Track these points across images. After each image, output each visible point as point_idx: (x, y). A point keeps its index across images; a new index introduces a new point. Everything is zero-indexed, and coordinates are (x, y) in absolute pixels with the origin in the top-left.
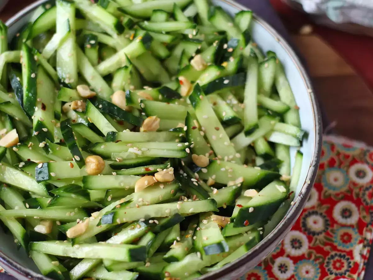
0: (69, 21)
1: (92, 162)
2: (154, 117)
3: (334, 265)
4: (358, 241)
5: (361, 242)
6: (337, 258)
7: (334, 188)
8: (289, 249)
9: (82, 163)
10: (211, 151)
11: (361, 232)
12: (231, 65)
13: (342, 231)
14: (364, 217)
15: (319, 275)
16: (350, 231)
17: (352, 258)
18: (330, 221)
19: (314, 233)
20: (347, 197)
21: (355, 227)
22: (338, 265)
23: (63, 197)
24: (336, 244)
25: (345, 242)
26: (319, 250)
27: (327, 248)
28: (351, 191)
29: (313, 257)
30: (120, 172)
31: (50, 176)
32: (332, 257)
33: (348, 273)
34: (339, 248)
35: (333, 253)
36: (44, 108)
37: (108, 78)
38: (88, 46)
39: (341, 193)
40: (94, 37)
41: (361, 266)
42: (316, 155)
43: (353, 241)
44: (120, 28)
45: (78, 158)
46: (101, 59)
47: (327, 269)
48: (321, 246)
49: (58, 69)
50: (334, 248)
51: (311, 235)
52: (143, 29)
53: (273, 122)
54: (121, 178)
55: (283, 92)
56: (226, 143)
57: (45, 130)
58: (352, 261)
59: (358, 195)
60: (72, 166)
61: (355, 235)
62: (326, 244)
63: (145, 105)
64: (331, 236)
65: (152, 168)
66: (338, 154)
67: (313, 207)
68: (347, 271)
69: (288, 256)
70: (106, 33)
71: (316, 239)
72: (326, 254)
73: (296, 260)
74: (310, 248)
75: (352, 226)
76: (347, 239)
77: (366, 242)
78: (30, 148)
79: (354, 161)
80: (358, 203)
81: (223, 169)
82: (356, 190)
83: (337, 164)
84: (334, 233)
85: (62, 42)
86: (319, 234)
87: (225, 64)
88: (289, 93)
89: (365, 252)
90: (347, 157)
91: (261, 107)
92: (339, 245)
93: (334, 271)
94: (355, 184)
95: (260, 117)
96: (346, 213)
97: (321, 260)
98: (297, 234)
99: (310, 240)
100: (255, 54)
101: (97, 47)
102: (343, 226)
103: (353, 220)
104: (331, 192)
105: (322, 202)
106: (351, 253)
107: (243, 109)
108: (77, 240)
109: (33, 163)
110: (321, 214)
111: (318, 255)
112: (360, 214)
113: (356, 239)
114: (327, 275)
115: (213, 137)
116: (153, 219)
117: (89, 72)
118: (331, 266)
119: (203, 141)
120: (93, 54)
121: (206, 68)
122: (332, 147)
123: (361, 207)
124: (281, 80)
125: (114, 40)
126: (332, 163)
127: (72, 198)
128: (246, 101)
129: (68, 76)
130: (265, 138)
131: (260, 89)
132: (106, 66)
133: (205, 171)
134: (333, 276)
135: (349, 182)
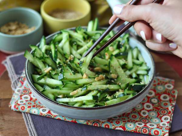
5: (171, 105)
6: (163, 110)
7: (160, 91)
8: (145, 108)
9: (74, 74)
10: (117, 74)
12: (123, 49)
13: (164, 103)
14: (171, 98)
15: (157, 115)
16: (167, 102)
17: (168, 110)
18: (159, 100)
19: (154, 104)
20: (165, 93)
22: (163, 112)
23: (68, 84)
26: (156, 108)
27: (159, 107)
28: (166, 91)
29: (154, 110)
31: (64, 77)
32: (161, 110)
33: (167, 114)
34: (164, 107)
35: (161, 109)
36: (60, 59)
38: (74, 44)
39: (163, 92)
41: (172, 112)
43: (168, 105)
45: (73, 72)
46: (78, 49)
47: (159, 113)
48: (157, 107)
50: (162, 107)
51: (153, 104)
53: (138, 67)
57: (61, 64)
58: (168, 111)
60: (71, 74)
61: (169, 103)
62: (159, 106)
66: (161, 81)
67: (153, 96)
68: (167, 113)
69: (146, 110)
70: (79, 41)
72: (159, 109)
73: (148, 111)
74: (153, 108)
75: (167, 101)
76: (166, 104)
77: (173, 106)
79: (166, 83)
80: (169, 94)
81: (122, 79)
82: (168, 91)
83: (160, 84)
84: (161, 103)
85: (65, 43)
86: (156, 103)
87: (121, 49)
89: (173, 108)
90: (164, 82)
93: (162, 114)
94: (167, 89)
95: (133, 65)
96: (165, 98)
97: (157, 111)
98: (148, 104)
99: (153, 105)
102: (164, 101)
103: (168, 99)
104: (159, 92)
105: (156, 95)
106: (168, 109)
108: (74, 96)
110: (156, 98)
111: (156, 110)
115: (118, 70)
116: (100, 89)
117: (74, 52)
118: (161, 113)
120: (75, 47)
122: (158, 80)
127: (71, 84)
130: (135, 72)
131: (133, 58)
134: (162, 115)
135: (165, 89)
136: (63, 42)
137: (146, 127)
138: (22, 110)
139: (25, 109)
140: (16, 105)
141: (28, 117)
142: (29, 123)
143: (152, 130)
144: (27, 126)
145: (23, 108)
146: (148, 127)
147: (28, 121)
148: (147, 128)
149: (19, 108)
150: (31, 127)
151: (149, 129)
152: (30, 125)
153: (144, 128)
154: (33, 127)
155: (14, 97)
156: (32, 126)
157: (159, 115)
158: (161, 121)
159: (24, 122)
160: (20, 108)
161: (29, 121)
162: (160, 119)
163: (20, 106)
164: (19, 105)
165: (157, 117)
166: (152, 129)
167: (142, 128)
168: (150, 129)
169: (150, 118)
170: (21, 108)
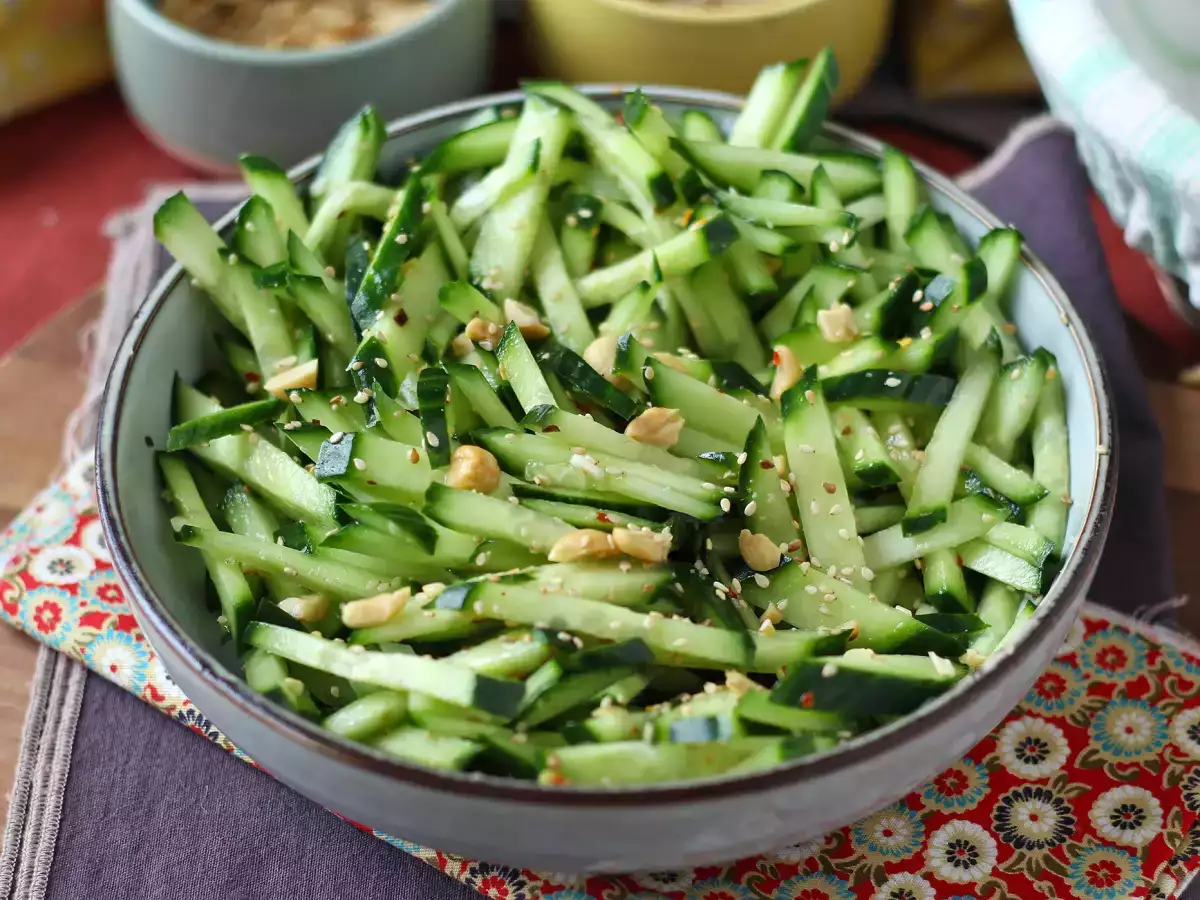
0: (538, 145)
1: (467, 458)
2: (671, 412)
4: (1132, 890)
5: (1140, 893)
7: (1119, 750)
8: (937, 860)
9: (441, 457)
10: (796, 541)
11: (1148, 871)
12: (918, 349)
13: (1098, 855)
14: (1172, 836)
16: (1122, 861)
18: (1076, 823)
19: (1020, 842)
20: (1143, 778)
21: (1139, 853)
23: (367, 526)
24: (1067, 881)
25: (1095, 881)
26: (1018, 884)
27: (1043, 886)
28: (1162, 765)
29: (996, 897)
31: (351, 464)
34: (1075, 892)
36: (401, 319)
37: (598, 313)
38: (571, 220)
39: (1136, 764)
40: (595, 206)
43: (1117, 885)
44: (664, 190)
45: (434, 441)
46: (598, 262)
48: (1029, 877)
49: (478, 251)
50: (1062, 890)
51: (1009, 843)
52: (721, 206)
53: (987, 517)
54: (529, 516)
56: (842, 532)
57: (380, 362)
59: (1175, 779)
60: (416, 459)
61: (1131, 874)
62: (1043, 875)
63: (657, 376)
64: (1066, 861)
66: (1164, 672)
67: (1044, 781)
69: (929, 877)
70: (631, 207)
71: (1022, 857)
73: (946, 891)
74: (995, 872)
75: (1131, 851)
76: (1104, 876)
78: (334, 407)
80: (1168, 799)
81: (811, 589)
82: (1175, 768)
83: (1148, 695)
84: (1076, 855)
85: (510, 192)
86: (1033, 845)
87: (905, 342)
90: (1185, 685)
92: (1079, 886)
94: (1177, 752)
95: (957, 496)
96: (1127, 816)
98: (972, 831)
99: (1004, 854)
100: (998, 343)
101: (595, 231)
102: (1106, 843)
103: (1140, 836)
104: (1107, 756)
105: (1070, 772)
107: (920, 465)
108: (364, 636)
109: (324, 429)
110: (1059, 801)
112: (1164, 826)
113: (1130, 884)
115: (813, 507)
116: (572, 633)
117: (553, 282)
119: (784, 510)
120: (581, 245)
121: (853, 339)
122: (1154, 652)
123: (1176, 809)
124: (1049, 425)
125: (643, 224)
126: (1135, 690)
127: (385, 532)
128: (933, 447)
129: (493, 272)
130: (959, 555)
131: (982, 433)
132: (603, 281)
133: (762, 581)
135: (1165, 742)
136: (496, 180)
138: (42, 626)
139: (59, 626)
140: (12, 576)
141: (65, 688)
142: (44, 743)
144: (23, 754)
145: (47, 615)
147: (49, 724)
149: (21, 607)
150: (46, 777)
152: (41, 758)
154: (55, 778)
155: (40, 510)
156: (58, 767)
159: (21, 720)
160: (32, 612)
161: (58, 722)
163: (36, 592)
164: (32, 583)
170: (39, 610)
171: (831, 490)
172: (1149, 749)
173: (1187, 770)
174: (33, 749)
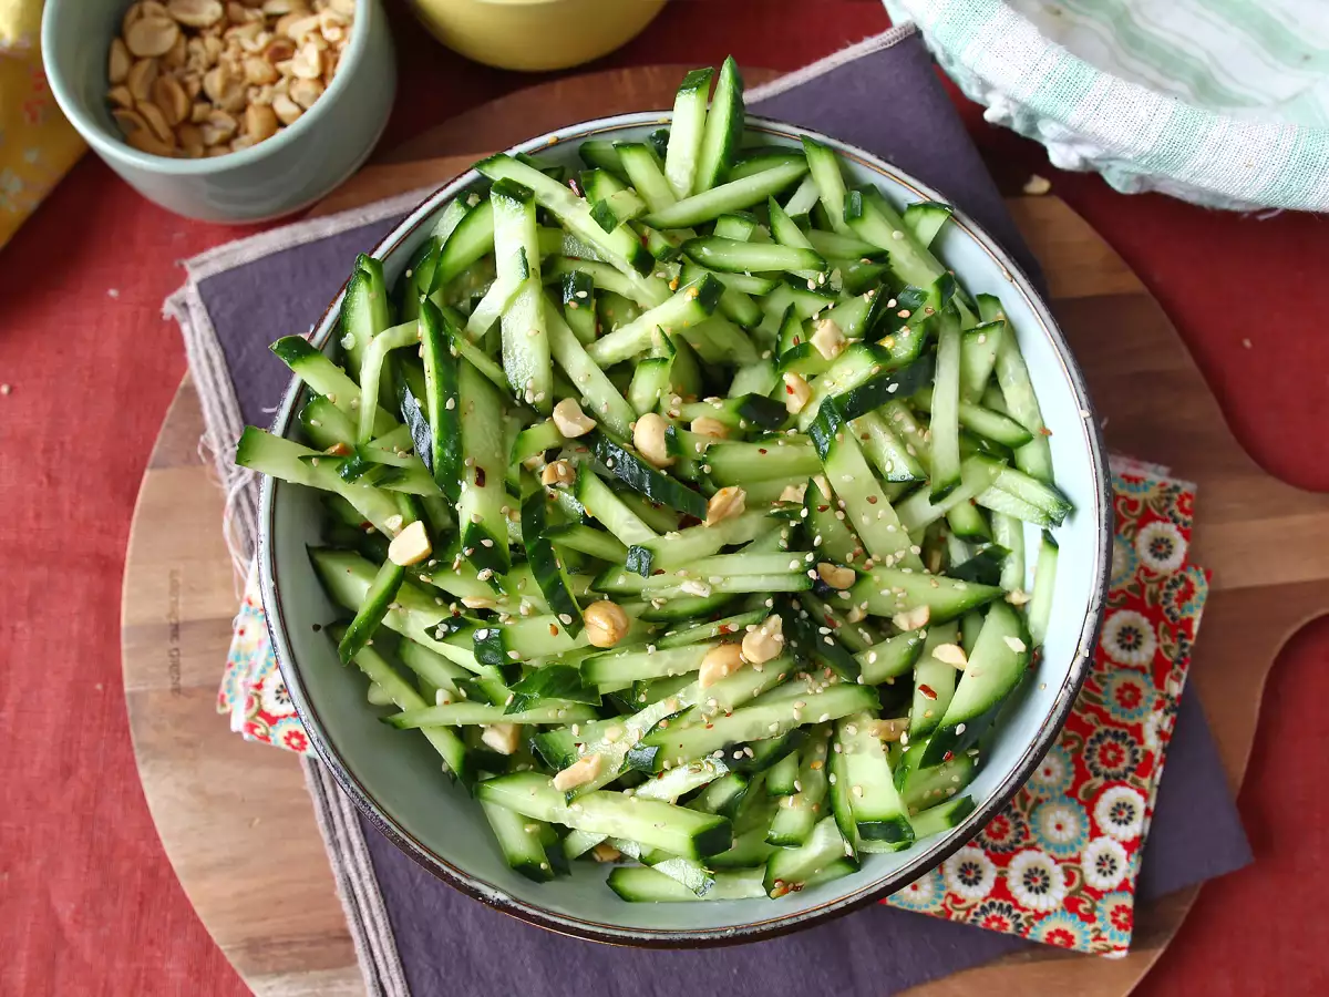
0: (523, 251)
2: (733, 490)
3: (1103, 756)
4: (1153, 705)
5: (1159, 705)
6: (1109, 740)
10: (858, 549)
11: (1160, 684)
12: (902, 345)
13: (1119, 679)
14: (1167, 648)
15: (1072, 778)
16: (1138, 680)
17: (1141, 742)
20: (1132, 601)
21: (1148, 670)
22: (1110, 755)
24: (1106, 709)
25: (1126, 704)
27: (1089, 718)
28: (1140, 587)
29: (1060, 741)
30: (664, 642)
32: (1100, 737)
33: (1131, 775)
34: (1114, 717)
35: (1101, 729)
36: (481, 480)
38: (572, 304)
39: (1122, 591)
40: (587, 282)
41: (1158, 754)
42: (1101, 582)
43: (1142, 703)
44: (644, 262)
45: (567, 619)
47: (1088, 763)
48: (1077, 713)
50: (1104, 718)
52: (703, 264)
53: (992, 470)
54: (666, 655)
55: (1013, 394)
56: (890, 527)
57: (487, 543)
58: (1140, 749)
59: (1154, 598)
60: (555, 634)
61: (1149, 693)
62: (1086, 709)
63: (712, 465)
64: (1098, 690)
65: (733, 624)
68: (1130, 769)
72: (1088, 729)
75: (1140, 669)
76: (1130, 698)
77: (1168, 704)
78: (458, 572)
80: (1155, 615)
81: (885, 592)
82: (1151, 588)
84: (1104, 684)
87: (887, 343)
88: (1026, 395)
89: (1166, 725)
91: (967, 433)
92: (1114, 711)
93: (1103, 768)
94: (1148, 573)
95: (964, 455)
96: (1129, 638)
97: (1076, 744)
101: (594, 305)
102: (1123, 667)
103: (1144, 654)
106: (1137, 731)
107: (928, 444)
111: (1071, 733)
112: (1158, 640)
113: (1150, 700)
114: (1089, 778)
115: (863, 521)
116: (740, 747)
117: (578, 364)
118: (1096, 759)
119: (843, 530)
120: (585, 320)
121: (843, 348)
123: (1162, 625)
124: (1010, 365)
125: (628, 282)
128: (935, 423)
129: (529, 385)
130: (973, 500)
132: (615, 345)
133: (844, 595)
134: (1100, 781)
135: (1137, 566)
137: (1006, 904)
138: (296, 748)
140: (253, 717)
142: (340, 834)
143: (1036, 923)
145: (295, 741)
146: (1017, 905)
147: (337, 818)
148: (1009, 909)
149: (272, 738)
151: (1018, 916)
152: (345, 850)
153: (994, 912)
155: (242, 633)
157: (1081, 776)
158: (1088, 829)
160: (283, 741)
162: (1084, 811)
163: (278, 725)
164: (272, 720)
165: (1072, 794)
166: (1039, 916)
167: (978, 909)
168: (1027, 919)
169: (1030, 804)
170: (288, 738)
171: (873, 500)
172: (1127, 575)
173: (1161, 587)
174: (336, 844)
